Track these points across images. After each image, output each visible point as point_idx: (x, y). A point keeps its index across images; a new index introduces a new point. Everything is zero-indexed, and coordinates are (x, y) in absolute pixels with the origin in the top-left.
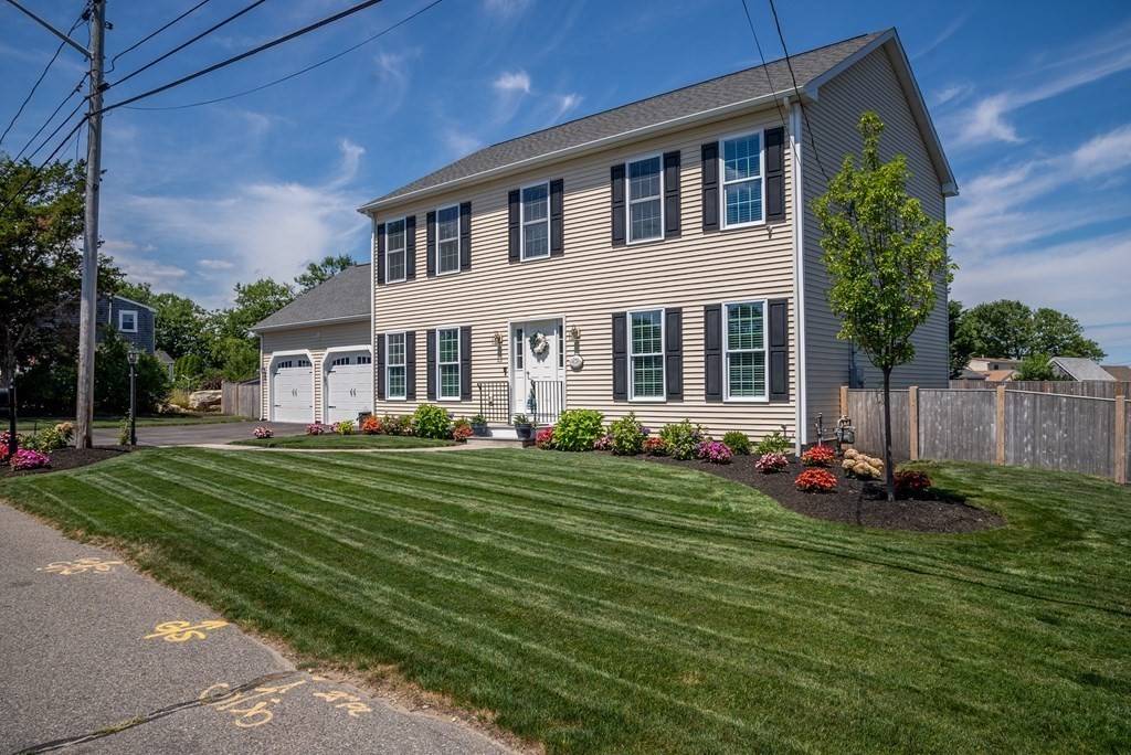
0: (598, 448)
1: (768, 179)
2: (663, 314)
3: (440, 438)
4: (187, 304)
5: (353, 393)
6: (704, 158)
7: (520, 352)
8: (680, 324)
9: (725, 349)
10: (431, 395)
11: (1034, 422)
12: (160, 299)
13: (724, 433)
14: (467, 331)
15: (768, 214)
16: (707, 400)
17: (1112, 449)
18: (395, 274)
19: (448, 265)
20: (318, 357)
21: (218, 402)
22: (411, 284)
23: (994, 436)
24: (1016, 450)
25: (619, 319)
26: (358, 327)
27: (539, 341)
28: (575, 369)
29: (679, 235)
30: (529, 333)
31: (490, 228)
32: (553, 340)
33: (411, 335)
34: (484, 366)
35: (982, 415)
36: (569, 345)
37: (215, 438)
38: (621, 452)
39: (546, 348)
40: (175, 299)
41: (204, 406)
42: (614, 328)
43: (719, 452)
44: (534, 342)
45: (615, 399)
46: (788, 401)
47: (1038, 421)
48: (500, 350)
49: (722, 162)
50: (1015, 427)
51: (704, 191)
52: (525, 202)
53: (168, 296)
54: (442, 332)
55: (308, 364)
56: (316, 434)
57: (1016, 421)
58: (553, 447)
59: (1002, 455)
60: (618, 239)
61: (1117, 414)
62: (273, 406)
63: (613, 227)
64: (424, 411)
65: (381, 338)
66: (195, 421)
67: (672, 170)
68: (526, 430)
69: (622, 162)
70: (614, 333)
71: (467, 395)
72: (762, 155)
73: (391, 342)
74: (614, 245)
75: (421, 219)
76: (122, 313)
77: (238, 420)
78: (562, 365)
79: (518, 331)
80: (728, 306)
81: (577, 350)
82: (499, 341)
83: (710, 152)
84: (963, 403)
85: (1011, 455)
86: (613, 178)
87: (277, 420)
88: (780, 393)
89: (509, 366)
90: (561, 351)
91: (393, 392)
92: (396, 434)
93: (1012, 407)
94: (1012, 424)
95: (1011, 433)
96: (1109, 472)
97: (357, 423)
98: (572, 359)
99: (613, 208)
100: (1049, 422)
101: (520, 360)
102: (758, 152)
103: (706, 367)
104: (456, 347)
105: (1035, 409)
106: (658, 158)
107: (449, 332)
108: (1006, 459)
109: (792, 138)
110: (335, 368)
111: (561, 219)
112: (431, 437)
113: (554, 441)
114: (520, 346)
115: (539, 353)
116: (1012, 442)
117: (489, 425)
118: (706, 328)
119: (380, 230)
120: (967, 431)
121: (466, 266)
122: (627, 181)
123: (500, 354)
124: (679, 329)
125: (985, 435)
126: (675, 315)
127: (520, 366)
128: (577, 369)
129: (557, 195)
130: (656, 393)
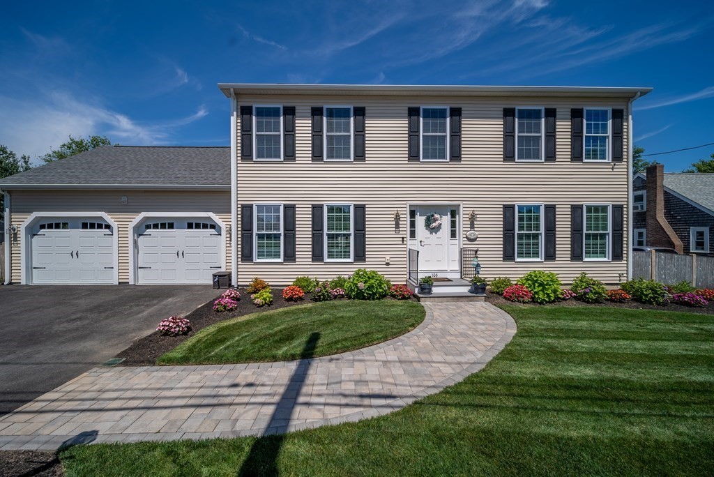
1: (613, 137)
2: (542, 208)
5: (179, 255)
6: (573, 117)
7: (413, 226)
8: (554, 214)
10: (317, 257)
14: (361, 208)
15: (613, 157)
16: (572, 261)
18: (268, 154)
19: (335, 154)
20: (119, 221)
22: (291, 164)
25: (508, 209)
28: (470, 240)
31: (386, 132)
32: (444, 219)
33: (290, 208)
34: (380, 235)
36: (465, 223)
42: (504, 214)
44: (429, 220)
45: (504, 260)
48: (397, 224)
49: (585, 122)
51: (573, 137)
52: (423, 117)
54: (330, 207)
55: (104, 226)
60: (508, 156)
63: (504, 148)
65: (246, 210)
67: (550, 119)
69: (512, 106)
70: (504, 218)
71: (361, 258)
72: (610, 122)
73: (261, 211)
74: (504, 161)
75: (303, 110)
78: (453, 237)
79: (411, 211)
80: (587, 207)
81: (472, 227)
82: (396, 218)
83: (576, 114)
86: (505, 116)
88: (618, 256)
89: (406, 236)
90: (453, 226)
91: (263, 255)
98: (469, 233)
99: (505, 136)
101: (413, 232)
102: (607, 121)
103: (573, 241)
104: (347, 220)
106: (541, 110)
107: (340, 208)
109: (630, 117)
110: (149, 231)
111: (460, 136)
113: (535, 296)
114: (413, 222)
115: (433, 229)
118: (572, 218)
119: (245, 110)
121: (360, 157)
122: (517, 119)
123: (397, 227)
124: (554, 218)
126: (550, 210)
128: (473, 240)
129: (456, 118)
130: (534, 256)
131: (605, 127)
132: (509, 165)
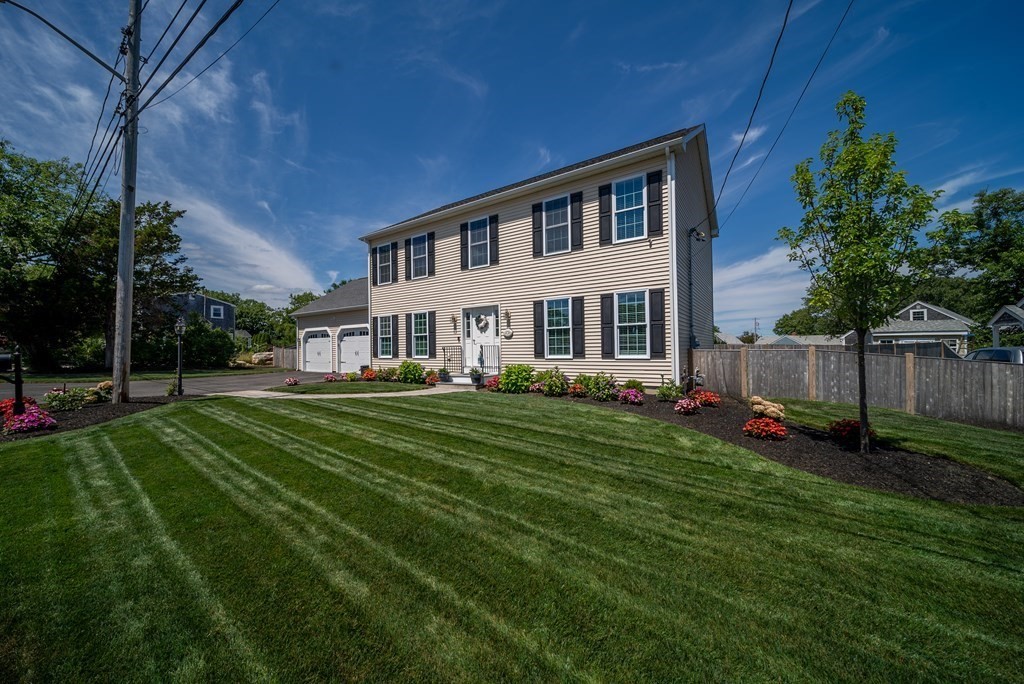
0: (533, 391)
1: (649, 207)
2: (570, 301)
3: (416, 383)
4: (263, 305)
5: (357, 353)
6: (601, 195)
7: (469, 327)
8: (582, 307)
9: (616, 323)
10: (409, 354)
11: (839, 371)
12: (245, 302)
13: (627, 379)
14: (432, 314)
15: (649, 231)
16: (603, 358)
17: (903, 391)
18: (384, 279)
19: (419, 272)
20: (334, 332)
21: (271, 359)
22: (395, 285)
23: (807, 381)
24: (825, 390)
25: (538, 305)
26: (360, 313)
27: (482, 320)
28: (507, 338)
29: (582, 248)
30: (476, 315)
31: (448, 249)
32: (491, 319)
33: (395, 317)
34: (445, 336)
35: (797, 366)
36: (503, 322)
37: (255, 386)
38: (551, 394)
39: (487, 325)
40: (255, 302)
41: (262, 362)
42: (534, 311)
43: (636, 397)
44: (478, 321)
45: (536, 357)
46: (664, 358)
47: (842, 371)
48: (455, 326)
49: (614, 198)
50: (824, 375)
51: (601, 218)
52: (471, 230)
53: (251, 301)
54: (416, 315)
55: (328, 336)
56: (331, 381)
57: (824, 371)
58: (499, 390)
59: (814, 394)
60: (537, 252)
61: (908, 366)
62: (305, 362)
63: (534, 244)
64: (406, 366)
65: (375, 319)
66: (251, 372)
67: (576, 204)
68: (477, 378)
69: (540, 201)
70: (535, 314)
71: (433, 355)
72: (645, 190)
73: (382, 321)
74: (534, 257)
75: (401, 243)
76: (212, 307)
77: (282, 371)
78: (497, 335)
79: (467, 314)
80: (619, 295)
81: (509, 325)
82: (454, 320)
83: (605, 191)
84: (782, 358)
85: (821, 394)
86: (534, 212)
87: (308, 370)
88: (659, 352)
89: (461, 336)
90: (497, 325)
91: (383, 353)
92: (387, 380)
93: (821, 361)
94: (821, 373)
95: (821, 379)
96: (901, 407)
97: (360, 372)
98: (505, 331)
99: (534, 233)
100: (851, 371)
101: (469, 332)
102: (642, 189)
103: (602, 335)
104: (425, 325)
105: (840, 363)
106: (566, 198)
107: (421, 315)
108: (818, 396)
109: (669, 177)
110: (345, 338)
111: (497, 241)
112: (411, 382)
113: (500, 386)
114: (468, 324)
115: (482, 328)
116: (821, 385)
117: (451, 374)
118: (602, 309)
119: (374, 252)
120: (786, 377)
121: (432, 272)
122: (544, 213)
123: (455, 329)
124: (582, 311)
125: (800, 380)
126: (579, 302)
127: (469, 336)
128: (510, 337)
129: (494, 225)
130: (565, 353)
131: (639, 197)
132: (538, 261)
